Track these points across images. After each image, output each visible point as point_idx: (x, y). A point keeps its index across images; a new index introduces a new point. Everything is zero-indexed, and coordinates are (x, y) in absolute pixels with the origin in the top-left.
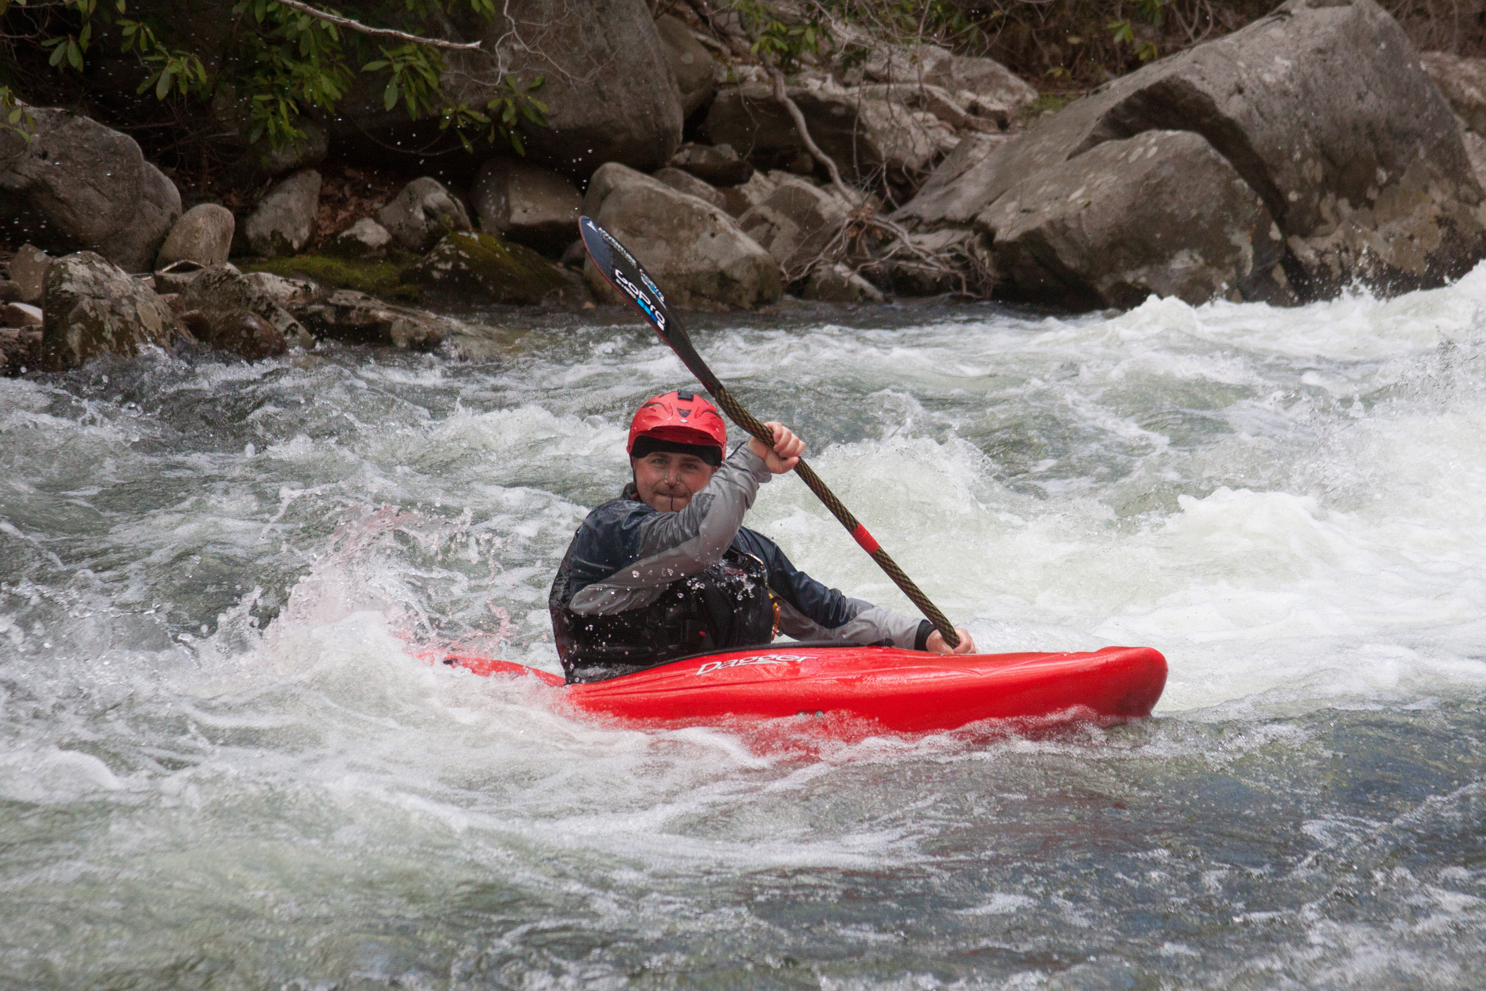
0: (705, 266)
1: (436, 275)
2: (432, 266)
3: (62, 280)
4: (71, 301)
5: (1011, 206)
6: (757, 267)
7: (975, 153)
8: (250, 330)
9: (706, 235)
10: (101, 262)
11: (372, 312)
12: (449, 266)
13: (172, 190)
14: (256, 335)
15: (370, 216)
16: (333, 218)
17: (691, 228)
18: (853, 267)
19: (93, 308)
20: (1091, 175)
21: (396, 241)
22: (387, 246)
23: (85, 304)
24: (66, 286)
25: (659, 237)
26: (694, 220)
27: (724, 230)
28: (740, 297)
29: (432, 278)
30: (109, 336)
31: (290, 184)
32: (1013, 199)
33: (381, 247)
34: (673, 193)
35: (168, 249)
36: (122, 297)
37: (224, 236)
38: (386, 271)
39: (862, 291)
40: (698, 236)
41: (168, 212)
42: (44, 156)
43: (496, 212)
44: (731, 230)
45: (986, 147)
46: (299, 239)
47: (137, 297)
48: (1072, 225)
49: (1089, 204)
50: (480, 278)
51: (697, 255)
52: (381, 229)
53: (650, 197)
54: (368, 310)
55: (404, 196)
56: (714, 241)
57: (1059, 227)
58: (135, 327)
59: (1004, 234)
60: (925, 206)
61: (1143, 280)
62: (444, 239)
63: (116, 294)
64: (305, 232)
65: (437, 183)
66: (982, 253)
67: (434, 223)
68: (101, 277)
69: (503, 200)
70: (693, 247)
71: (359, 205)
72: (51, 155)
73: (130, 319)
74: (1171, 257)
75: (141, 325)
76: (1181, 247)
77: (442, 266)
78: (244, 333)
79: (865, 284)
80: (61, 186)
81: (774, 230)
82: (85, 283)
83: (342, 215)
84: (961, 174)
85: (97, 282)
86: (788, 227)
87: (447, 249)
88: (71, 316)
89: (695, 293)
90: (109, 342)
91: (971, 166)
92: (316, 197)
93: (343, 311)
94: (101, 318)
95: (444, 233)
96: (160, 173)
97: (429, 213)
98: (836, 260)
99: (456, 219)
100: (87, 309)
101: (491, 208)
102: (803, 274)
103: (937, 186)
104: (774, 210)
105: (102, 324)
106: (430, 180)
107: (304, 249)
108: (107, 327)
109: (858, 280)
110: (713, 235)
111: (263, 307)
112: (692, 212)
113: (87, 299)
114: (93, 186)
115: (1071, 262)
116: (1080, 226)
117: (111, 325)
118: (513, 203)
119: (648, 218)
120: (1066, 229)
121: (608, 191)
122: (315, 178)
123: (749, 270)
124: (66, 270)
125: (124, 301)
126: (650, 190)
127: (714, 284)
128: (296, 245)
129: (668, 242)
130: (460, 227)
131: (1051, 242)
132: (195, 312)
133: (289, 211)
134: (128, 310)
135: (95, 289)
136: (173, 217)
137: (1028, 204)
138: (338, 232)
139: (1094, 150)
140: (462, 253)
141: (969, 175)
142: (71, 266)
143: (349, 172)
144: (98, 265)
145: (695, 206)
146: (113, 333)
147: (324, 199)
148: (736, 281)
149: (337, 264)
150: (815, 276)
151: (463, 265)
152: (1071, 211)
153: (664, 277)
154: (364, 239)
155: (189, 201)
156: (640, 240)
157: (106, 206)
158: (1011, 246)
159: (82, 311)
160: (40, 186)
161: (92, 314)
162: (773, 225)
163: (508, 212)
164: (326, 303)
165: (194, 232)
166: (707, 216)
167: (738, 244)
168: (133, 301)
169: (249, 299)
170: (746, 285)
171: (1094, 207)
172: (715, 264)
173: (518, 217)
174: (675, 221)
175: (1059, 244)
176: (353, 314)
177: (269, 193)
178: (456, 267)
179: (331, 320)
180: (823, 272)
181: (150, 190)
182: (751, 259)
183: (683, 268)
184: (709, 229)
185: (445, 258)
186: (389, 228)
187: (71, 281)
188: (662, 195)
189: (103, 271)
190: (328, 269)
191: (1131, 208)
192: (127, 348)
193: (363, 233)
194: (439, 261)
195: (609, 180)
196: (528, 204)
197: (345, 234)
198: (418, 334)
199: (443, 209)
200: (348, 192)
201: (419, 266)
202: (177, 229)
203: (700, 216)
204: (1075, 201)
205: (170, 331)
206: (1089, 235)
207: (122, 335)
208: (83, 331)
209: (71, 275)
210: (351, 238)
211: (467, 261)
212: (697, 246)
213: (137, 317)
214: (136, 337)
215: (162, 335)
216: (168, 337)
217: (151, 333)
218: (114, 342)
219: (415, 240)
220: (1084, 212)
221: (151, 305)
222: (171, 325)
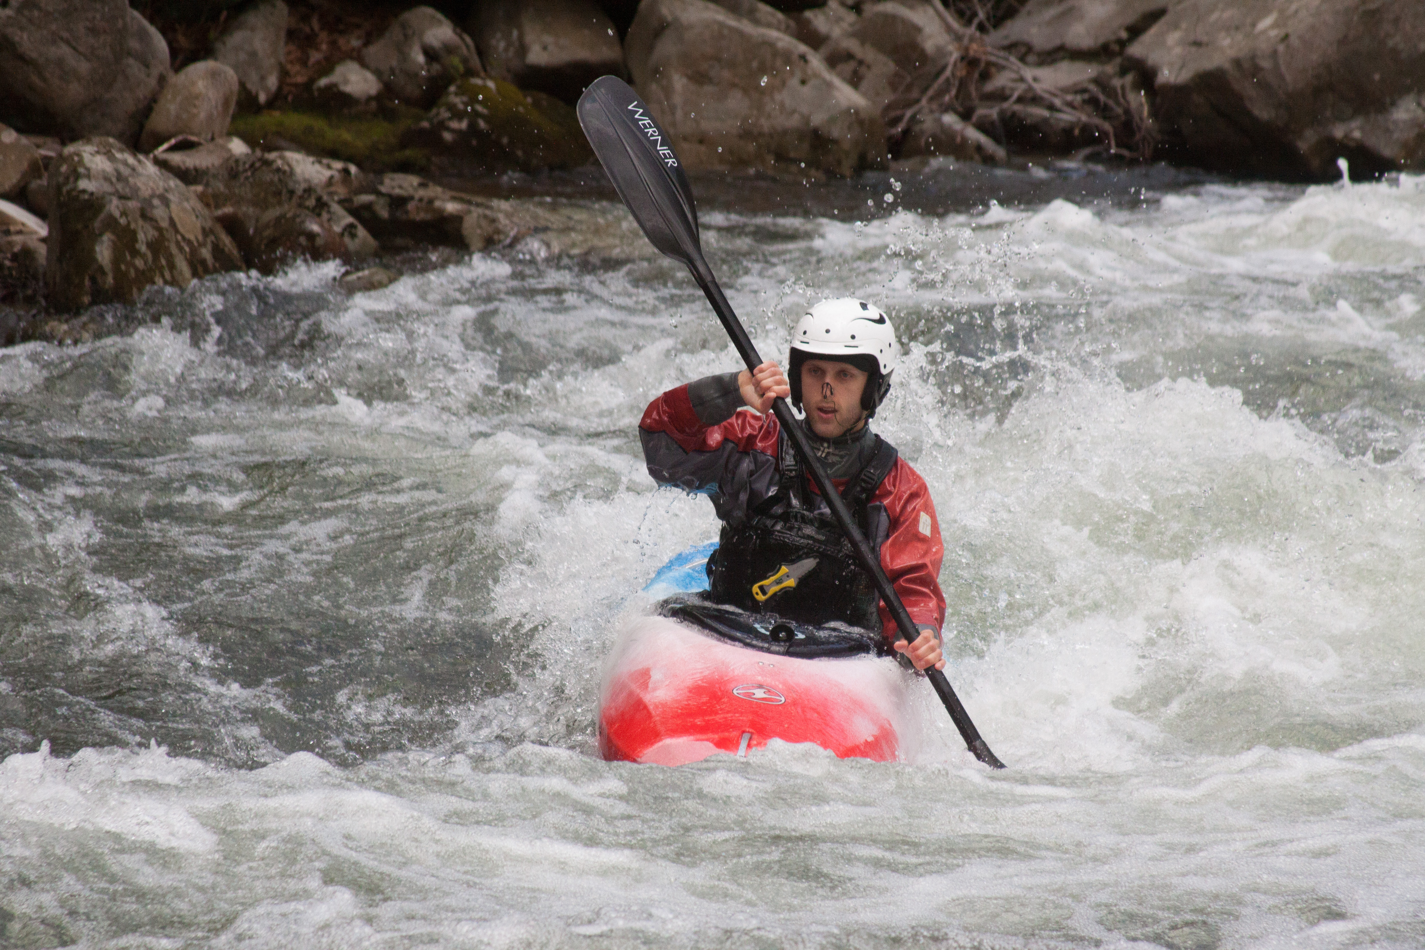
0: (794, 122)
1: (447, 136)
2: (442, 125)
3: (77, 176)
4: (93, 204)
5: (1175, 38)
6: (861, 122)
9: (794, 82)
10: (121, 151)
11: (437, 204)
12: (464, 125)
13: (160, 44)
15: (352, 58)
16: (304, 62)
17: (775, 72)
18: (965, 118)
19: (124, 213)
21: (388, 90)
22: (378, 98)
23: (112, 206)
24: (83, 184)
25: (734, 85)
26: (778, 63)
27: (816, 75)
28: (839, 162)
29: (441, 139)
30: (143, 248)
31: (251, 18)
32: (1176, 26)
33: (370, 99)
34: (746, 27)
35: (160, 122)
36: (153, 196)
37: (226, 103)
38: (379, 132)
39: (979, 148)
40: (784, 83)
41: (155, 72)
43: (506, 50)
44: (828, 78)
46: (266, 89)
47: (170, 196)
48: (1266, 64)
49: (1286, 37)
50: (505, 140)
51: (782, 105)
52: (370, 76)
53: (720, 33)
54: (429, 202)
55: (395, 32)
56: (806, 90)
57: (1248, 67)
58: (170, 235)
59: (1166, 75)
60: (1034, 30)
61: (1357, 134)
62: (452, 89)
63: (144, 192)
64: (272, 82)
65: (439, 16)
66: (1137, 99)
67: (436, 67)
68: (125, 171)
69: (515, 33)
70: (778, 97)
71: (333, 43)
73: (164, 224)
74: (1393, 104)
75: (177, 231)
76: (1404, 91)
77: (454, 125)
78: (302, 240)
79: (983, 139)
80: (26, 42)
81: (863, 70)
82: (107, 179)
83: (315, 56)
85: (120, 177)
86: (879, 64)
87: (458, 101)
88: (97, 224)
89: (781, 157)
90: (143, 256)
92: (283, 34)
93: (397, 202)
94: (133, 226)
95: (451, 81)
96: (147, 24)
97: (430, 54)
98: (943, 108)
99: (465, 61)
100: (117, 214)
101: (499, 44)
102: (904, 127)
104: (861, 44)
105: (134, 233)
106: (429, 11)
107: (271, 104)
108: (141, 236)
109: (973, 134)
110: (803, 82)
111: (313, 203)
112: (776, 53)
113: (115, 201)
114: (66, 41)
115: (1263, 112)
116: (1276, 66)
117: (144, 235)
118: (530, 37)
119: (718, 59)
120: (1256, 70)
121: (663, 26)
122: (279, 11)
123: (850, 128)
124: (81, 162)
125: (156, 202)
126: (721, 25)
127: (806, 146)
128: (262, 98)
129: (745, 91)
130: (470, 73)
131: (1236, 86)
132: (228, 209)
133: (253, 54)
134: (159, 212)
135: (119, 186)
136: (162, 80)
137: (1198, 33)
138: (312, 81)
140: (480, 108)
142: (86, 157)
144: (118, 156)
145: (780, 45)
146: (149, 245)
147: (292, 36)
148: (835, 142)
149: (319, 124)
150: (917, 128)
151: (482, 124)
152: (1263, 46)
153: (740, 137)
154: (348, 89)
155: (181, 59)
156: (708, 89)
157: (84, 67)
158: (1179, 91)
159: (111, 217)
161: (123, 221)
162: (859, 61)
163: (523, 50)
164: (376, 193)
165: (192, 99)
166: (795, 57)
167: (837, 94)
168: (166, 202)
170: (846, 146)
171: (1294, 41)
172: (806, 119)
173: (537, 56)
174: (755, 64)
175: (1248, 89)
176: (411, 206)
178: (472, 125)
179: (385, 212)
180: (928, 124)
181: (134, 44)
182: (852, 112)
183: (765, 124)
184: (798, 75)
185: (458, 115)
186: (378, 73)
187: (88, 177)
188: (734, 31)
189: (125, 163)
190: (309, 130)
191: (1343, 41)
192: (163, 262)
193: (346, 82)
194: (450, 119)
195: (662, 10)
196: (548, 39)
197: (323, 82)
199: (449, 49)
200: (316, 26)
201: (425, 124)
202: (168, 94)
203: (787, 57)
204: (1264, 32)
205: (212, 238)
206: (1288, 78)
207: (157, 246)
208: (114, 243)
209: (88, 169)
210: (331, 88)
211: (486, 118)
212: (783, 97)
213: (172, 222)
214: (174, 250)
215: (202, 245)
216: (209, 246)
217: (189, 242)
218: (149, 255)
219: (412, 90)
220: (1281, 48)
221: (186, 204)
222: (212, 231)
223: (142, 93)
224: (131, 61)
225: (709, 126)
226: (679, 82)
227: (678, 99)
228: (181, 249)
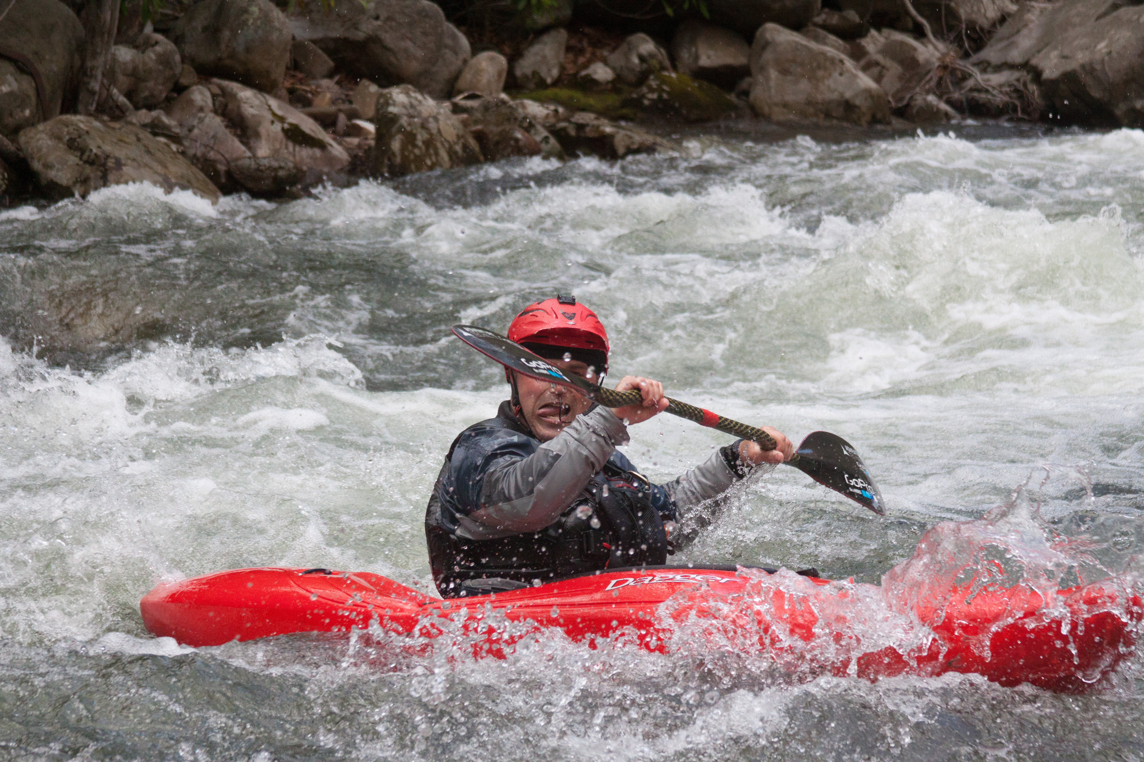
0: (835, 96)
1: (646, 102)
2: (643, 96)
3: (388, 105)
4: (394, 119)
5: (1054, 54)
6: (872, 97)
7: (1029, 16)
8: (517, 140)
9: (836, 75)
10: (415, 92)
11: (602, 128)
12: (655, 96)
13: (464, 41)
14: (521, 143)
15: (601, 61)
16: (574, 62)
17: (826, 69)
18: (940, 97)
19: (409, 124)
20: (1113, 32)
21: (619, 78)
22: (613, 82)
23: (404, 121)
24: (392, 109)
25: (803, 76)
26: (828, 64)
27: (848, 71)
28: (859, 118)
29: (642, 103)
30: (420, 144)
31: (546, 38)
32: (1055, 48)
33: (608, 82)
34: (813, 45)
35: (461, 84)
36: (429, 117)
37: (500, 75)
38: (612, 100)
39: (946, 114)
40: (830, 75)
41: (461, 57)
42: (377, 18)
43: (689, 58)
44: (854, 71)
45: (1037, 12)
46: (551, 76)
47: (440, 117)
48: (1098, 67)
49: (1110, 52)
50: (677, 105)
51: (829, 87)
52: (609, 70)
53: (796, 47)
54: (598, 127)
55: (624, 47)
56: (842, 79)
57: (1089, 69)
58: (437, 138)
59: (1048, 74)
60: (992, 54)
62: (652, 77)
63: (425, 114)
64: (555, 72)
65: (648, 38)
66: (1033, 88)
67: (645, 66)
68: (415, 103)
69: (693, 49)
70: (827, 82)
71: (593, 54)
72: (382, 18)
73: (435, 131)
75: (442, 136)
77: (650, 96)
78: (512, 143)
79: (948, 108)
80: (388, 38)
81: (885, 71)
82: (404, 107)
83: (581, 60)
84: (1018, 32)
85: (412, 106)
86: (894, 69)
87: (654, 84)
88: (394, 130)
89: (828, 115)
90: (420, 148)
91: (1026, 25)
92: (563, 48)
93: (580, 127)
94: (414, 132)
95: (651, 73)
96: (456, 30)
97: (642, 59)
98: (928, 92)
99: (660, 63)
100: (405, 125)
101: (685, 55)
102: (905, 102)
103: (1001, 39)
104: (884, 57)
105: (415, 135)
106: (642, 35)
107: (554, 84)
108: (419, 137)
109: (944, 106)
110: (841, 74)
111: (526, 124)
112: (826, 58)
113: (405, 118)
114: (411, 40)
115: (1096, 93)
116: (1104, 68)
117: (421, 137)
118: (700, 51)
119: (795, 62)
120: (1094, 70)
121: (766, 45)
122: (562, 35)
123: (866, 99)
124: (391, 98)
125: (431, 120)
126: (797, 43)
127: (841, 109)
128: (549, 81)
129: (809, 79)
130: (663, 68)
131: (1083, 80)
132: (479, 127)
133: (544, 57)
134: (432, 125)
135: (411, 111)
136: (465, 62)
137: (1067, 52)
138: (578, 72)
139: (1115, 14)
140: (665, 88)
141: (1025, 32)
142: (394, 95)
143: (587, 30)
144: (413, 94)
145: (829, 54)
146: (424, 142)
147: (569, 49)
148: (857, 107)
149: (578, 95)
150: (913, 103)
151: (665, 96)
152: (1098, 57)
153: (806, 104)
154: (596, 77)
155: (475, 50)
156: (789, 78)
157: (420, 53)
158: (1054, 83)
159: (402, 126)
160: (373, 39)
161: (409, 128)
162: (883, 67)
163: (697, 58)
164: (570, 122)
165: (478, 72)
166: (837, 61)
167: (859, 81)
168: (436, 119)
169: (516, 119)
170: (864, 109)
171: (1114, 54)
172: (842, 95)
173: (704, 61)
174: (815, 65)
175: (1088, 81)
176: (588, 129)
177: (531, 44)
178: (660, 97)
179: (572, 132)
180: (919, 101)
181: (449, 41)
182: (868, 92)
183: (819, 97)
184: (838, 70)
185: (652, 90)
186: (613, 69)
187: (394, 104)
188: (806, 47)
189: (416, 99)
190: (571, 98)
191: (1141, 55)
192: (432, 151)
193: (596, 72)
194: (648, 92)
195: (768, 36)
196: (711, 53)
198: (633, 143)
199: (652, 56)
200: (585, 43)
201: (635, 96)
202: (467, 70)
203: (832, 61)
204: (1100, 50)
205: (462, 141)
206: (1110, 74)
207: (429, 143)
208: (402, 140)
209: (394, 101)
210: (588, 76)
211: (668, 93)
212: (830, 82)
213: (439, 131)
214: (439, 145)
215: (456, 143)
216: (460, 145)
217: (448, 142)
218: (423, 148)
219: (631, 78)
220: (1106, 58)
221: (449, 122)
222: (463, 137)
223: (453, 68)
224: (447, 51)
225: (790, 98)
226: (773, 74)
227: (772, 84)
228: (443, 145)
